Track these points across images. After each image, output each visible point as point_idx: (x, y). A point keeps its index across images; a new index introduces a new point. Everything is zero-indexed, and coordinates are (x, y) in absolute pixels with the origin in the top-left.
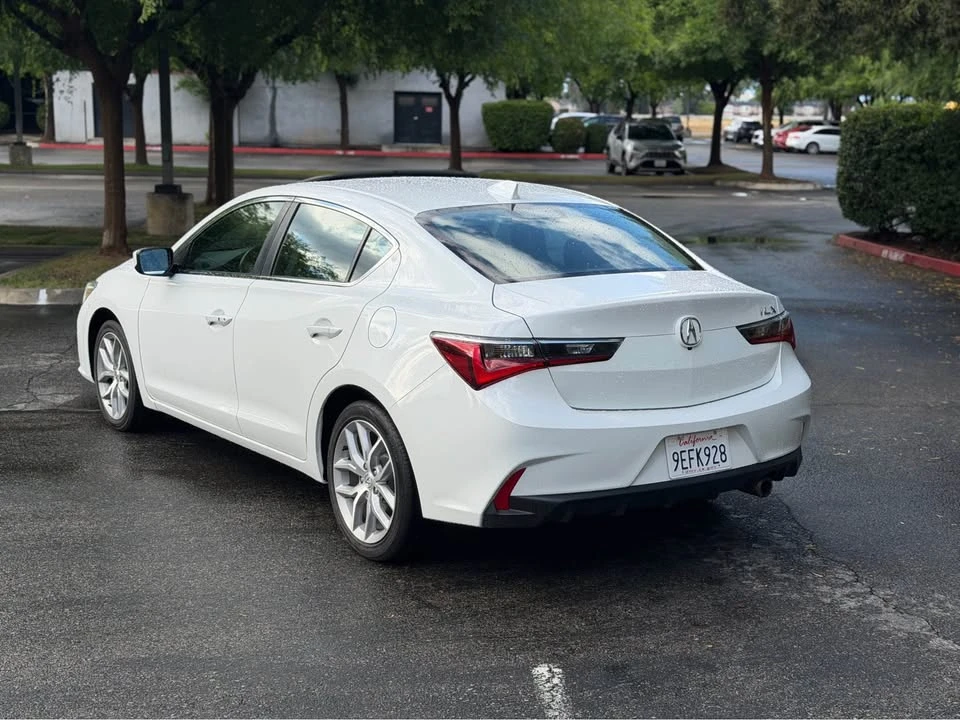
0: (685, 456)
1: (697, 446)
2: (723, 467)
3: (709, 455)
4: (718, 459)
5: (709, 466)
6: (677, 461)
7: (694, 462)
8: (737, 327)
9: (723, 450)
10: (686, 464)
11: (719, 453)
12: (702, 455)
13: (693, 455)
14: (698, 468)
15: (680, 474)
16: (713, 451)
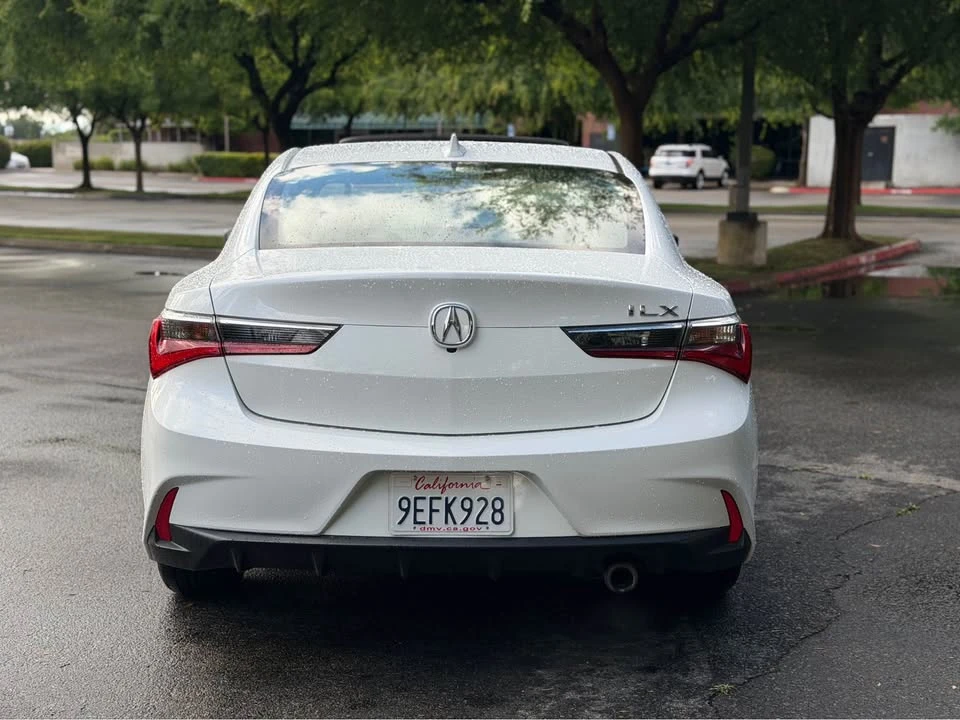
0: (423, 505)
1: (450, 494)
2: (494, 531)
3: (469, 511)
4: (487, 517)
5: (468, 524)
6: (407, 511)
7: (439, 517)
8: (564, 329)
9: (498, 505)
10: (423, 517)
11: (489, 511)
12: (456, 509)
13: (440, 505)
14: (445, 527)
15: (409, 530)
16: (478, 507)
